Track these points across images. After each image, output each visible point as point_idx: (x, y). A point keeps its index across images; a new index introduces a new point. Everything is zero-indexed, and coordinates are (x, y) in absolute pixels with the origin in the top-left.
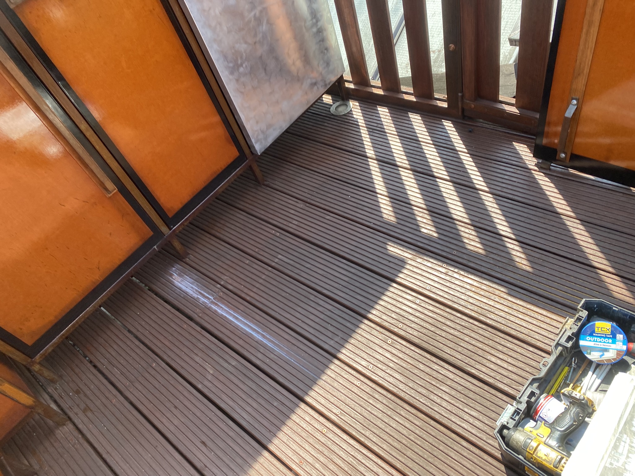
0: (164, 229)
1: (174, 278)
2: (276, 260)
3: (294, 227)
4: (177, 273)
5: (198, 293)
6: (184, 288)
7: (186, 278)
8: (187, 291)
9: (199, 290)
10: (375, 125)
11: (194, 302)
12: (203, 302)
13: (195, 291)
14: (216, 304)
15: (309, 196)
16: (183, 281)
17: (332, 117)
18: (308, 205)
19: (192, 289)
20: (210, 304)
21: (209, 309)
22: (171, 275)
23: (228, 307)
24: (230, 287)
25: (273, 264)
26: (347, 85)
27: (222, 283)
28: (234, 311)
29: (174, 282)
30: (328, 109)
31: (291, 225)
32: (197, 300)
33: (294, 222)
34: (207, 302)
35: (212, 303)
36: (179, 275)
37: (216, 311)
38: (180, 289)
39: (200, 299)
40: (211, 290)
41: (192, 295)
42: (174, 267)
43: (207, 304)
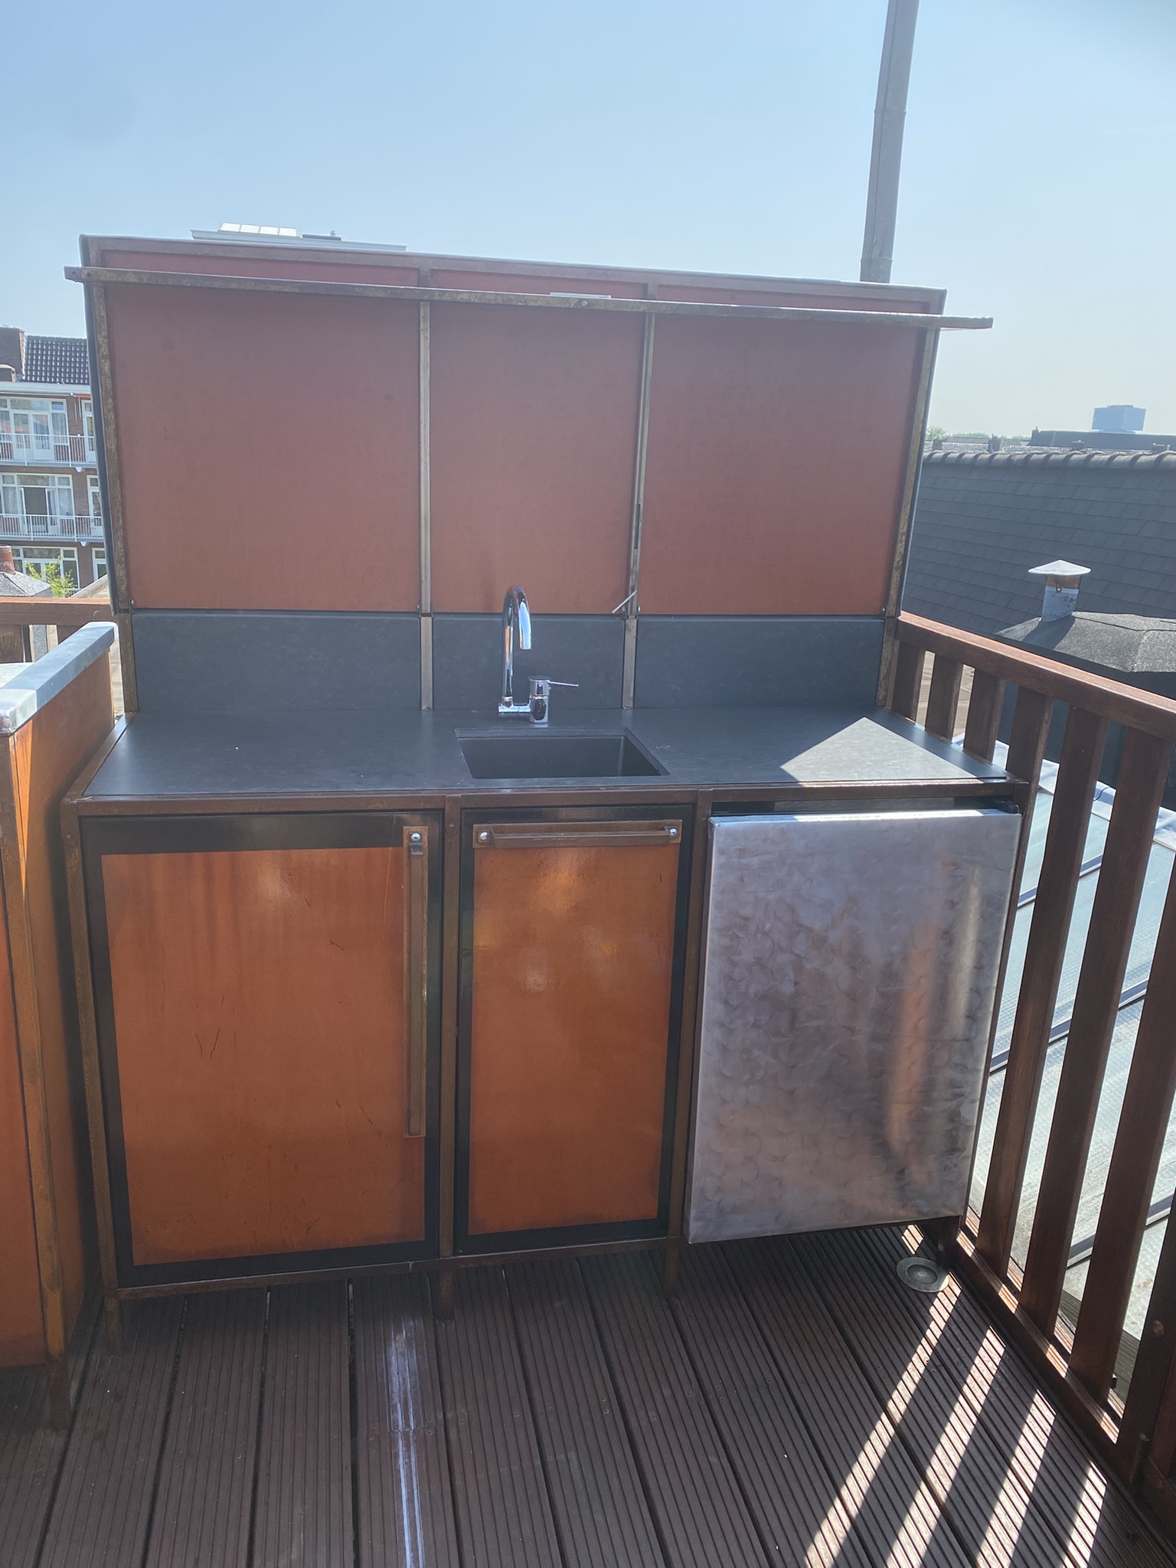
0: (446, 1247)
1: (397, 1338)
2: (561, 1457)
3: (644, 1423)
4: (409, 1335)
5: (402, 1398)
6: (394, 1369)
7: (412, 1357)
8: (394, 1378)
9: (409, 1394)
10: (956, 1360)
11: (384, 1409)
12: (396, 1422)
13: (402, 1389)
14: (407, 1446)
15: (719, 1388)
16: (404, 1356)
17: (892, 1277)
18: (703, 1402)
19: (401, 1381)
20: (400, 1435)
21: (393, 1443)
22: (399, 1331)
23: (419, 1467)
24: (453, 1437)
25: (550, 1459)
27: (449, 1415)
28: (420, 1484)
29: (390, 1345)
30: (896, 1257)
31: (642, 1414)
32: (391, 1409)
33: (652, 1414)
34: (400, 1428)
35: (406, 1436)
36: (408, 1341)
37: (397, 1456)
38: (388, 1364)
39: (397, 1411)
40: (424, 1410)
41: (392, 1392)
42: (414, 1322)
43: (396, 1431)
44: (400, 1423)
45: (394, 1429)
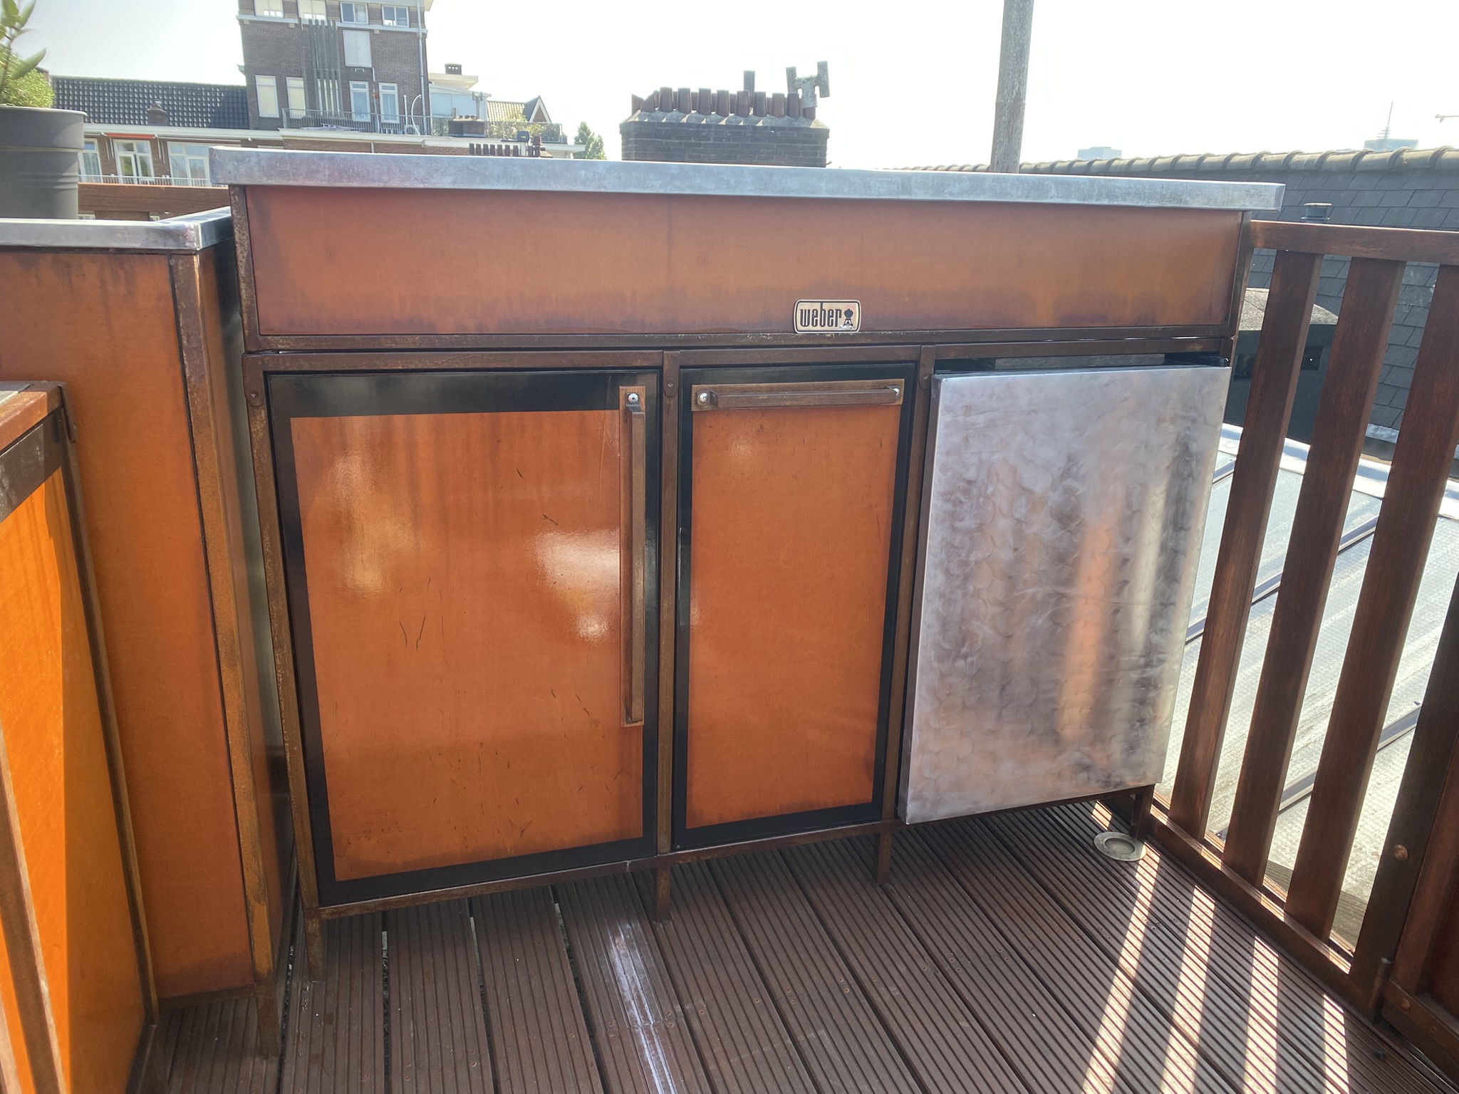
0: (664, 841)
1: (617, 941)
2: (812, 1035)
3: (887, 998)
4: (628, 936)
5: (635, 995)
6: (619, 969)
7: (636, 957)
8: (621, 978)
9: (641, 992)
10: (1172, 917)
11: (618, 1005)
12: (633, 1018)
13: (633, 987)
14: (651, 1038)
15: (953, 961)
16: (627, 957)
17: (1092, 851)
18: (940, 974)
19: (630, 981)
20: (640, 1030)
21: (634, 1036)
22: (616, 934)
23: (667, 1057)
24: (696, 1025)
25: (801, 1038)
26: (1154, 811)
27: (688, 1007)
28: (672, 1073)
29: (611, 948)
30: (1091, 833)
31: (882, 989)
32: (625, 1006)
33: (893, 989)
34: (639, 1023)
35: (647, 1030)
36: (628, 942)
37: (642, 1049)
38: (612, 967)
39: (632, 1008)
40: (660, 1005)
41: (623, 991)
42: (631, 925)
43: (636, 1026)
44: (638, 1019)
45: (633, 1025)
